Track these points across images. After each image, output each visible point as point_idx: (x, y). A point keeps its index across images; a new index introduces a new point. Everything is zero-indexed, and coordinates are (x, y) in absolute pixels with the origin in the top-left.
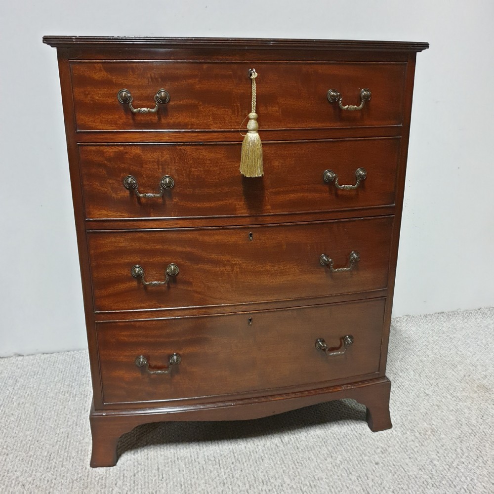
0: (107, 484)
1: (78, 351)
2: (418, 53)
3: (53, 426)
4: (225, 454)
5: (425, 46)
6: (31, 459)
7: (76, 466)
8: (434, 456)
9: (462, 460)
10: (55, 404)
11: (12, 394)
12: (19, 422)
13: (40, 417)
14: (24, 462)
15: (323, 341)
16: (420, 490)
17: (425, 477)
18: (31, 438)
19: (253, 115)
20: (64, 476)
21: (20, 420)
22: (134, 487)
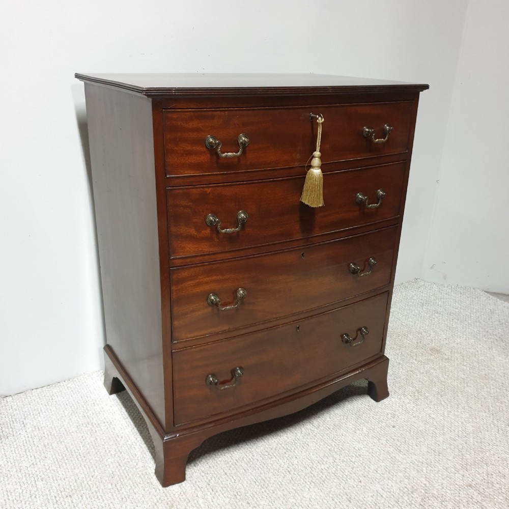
0: (190, 499)
1: (69, 380)
2: (421, 92)
3: (97, 459)
4: (275, 447)
5: (426, 87)
6: (99, 494)
7: (148, 490)
8: (429, 412)
9: (449, 410)
10: (84, 438)
11: (28, 437)
12: (58, 463)
13: (77, 454)
14: (94, 499)
15: (347, 335)
16: (434, 439)
17: (432, 429)
18: (83, 476)
19: (317, 153)
20: (143, 502)
21: (57, 461)
22: (215, 494)
